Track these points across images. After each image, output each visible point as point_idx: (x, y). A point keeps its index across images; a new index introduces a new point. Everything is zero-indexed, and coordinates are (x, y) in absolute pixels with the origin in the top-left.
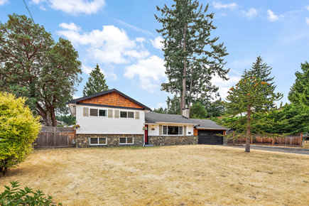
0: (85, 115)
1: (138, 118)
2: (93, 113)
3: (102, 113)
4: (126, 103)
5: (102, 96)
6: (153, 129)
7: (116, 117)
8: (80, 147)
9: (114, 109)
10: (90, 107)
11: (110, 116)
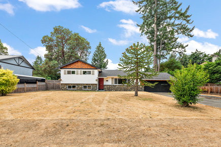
0: (65, 74)
1: (93, 74)
2: (69, 73)
3: (73, 73)
4: (86, 66)
5: (73, 63)
6: (107, 81)
7: (81, 74)
8: (63, 90)
9: (79, 70)
10: (67, 70)
11: (77, 74)
